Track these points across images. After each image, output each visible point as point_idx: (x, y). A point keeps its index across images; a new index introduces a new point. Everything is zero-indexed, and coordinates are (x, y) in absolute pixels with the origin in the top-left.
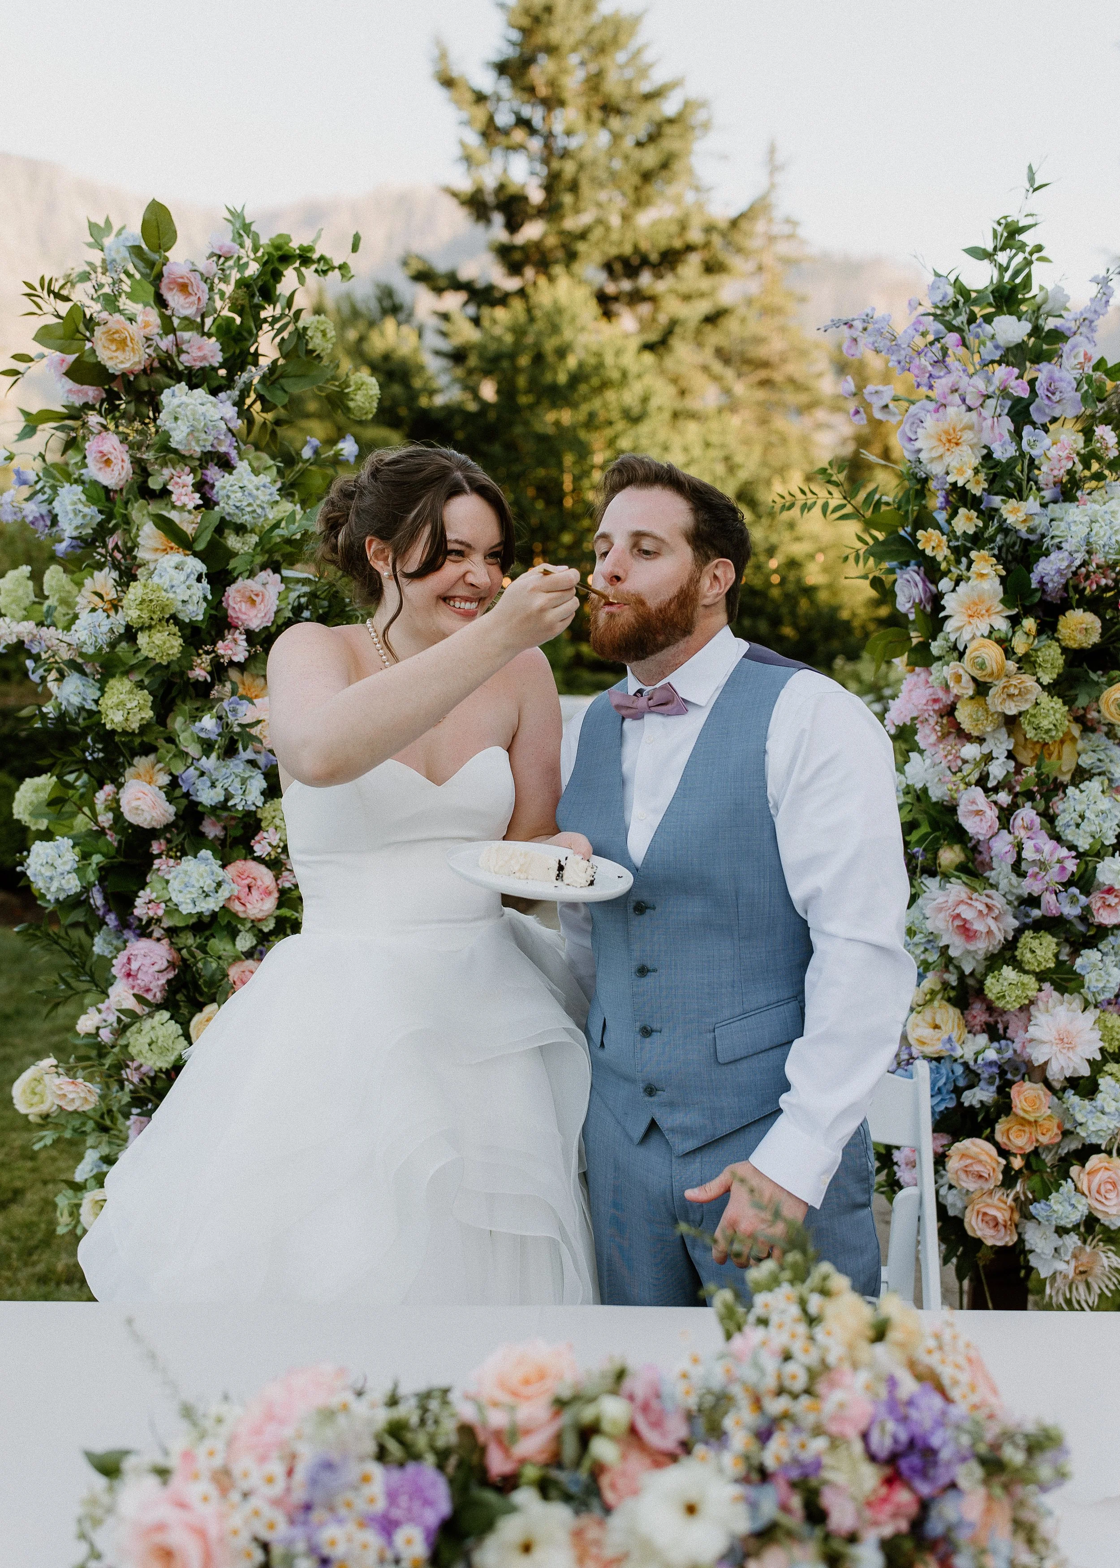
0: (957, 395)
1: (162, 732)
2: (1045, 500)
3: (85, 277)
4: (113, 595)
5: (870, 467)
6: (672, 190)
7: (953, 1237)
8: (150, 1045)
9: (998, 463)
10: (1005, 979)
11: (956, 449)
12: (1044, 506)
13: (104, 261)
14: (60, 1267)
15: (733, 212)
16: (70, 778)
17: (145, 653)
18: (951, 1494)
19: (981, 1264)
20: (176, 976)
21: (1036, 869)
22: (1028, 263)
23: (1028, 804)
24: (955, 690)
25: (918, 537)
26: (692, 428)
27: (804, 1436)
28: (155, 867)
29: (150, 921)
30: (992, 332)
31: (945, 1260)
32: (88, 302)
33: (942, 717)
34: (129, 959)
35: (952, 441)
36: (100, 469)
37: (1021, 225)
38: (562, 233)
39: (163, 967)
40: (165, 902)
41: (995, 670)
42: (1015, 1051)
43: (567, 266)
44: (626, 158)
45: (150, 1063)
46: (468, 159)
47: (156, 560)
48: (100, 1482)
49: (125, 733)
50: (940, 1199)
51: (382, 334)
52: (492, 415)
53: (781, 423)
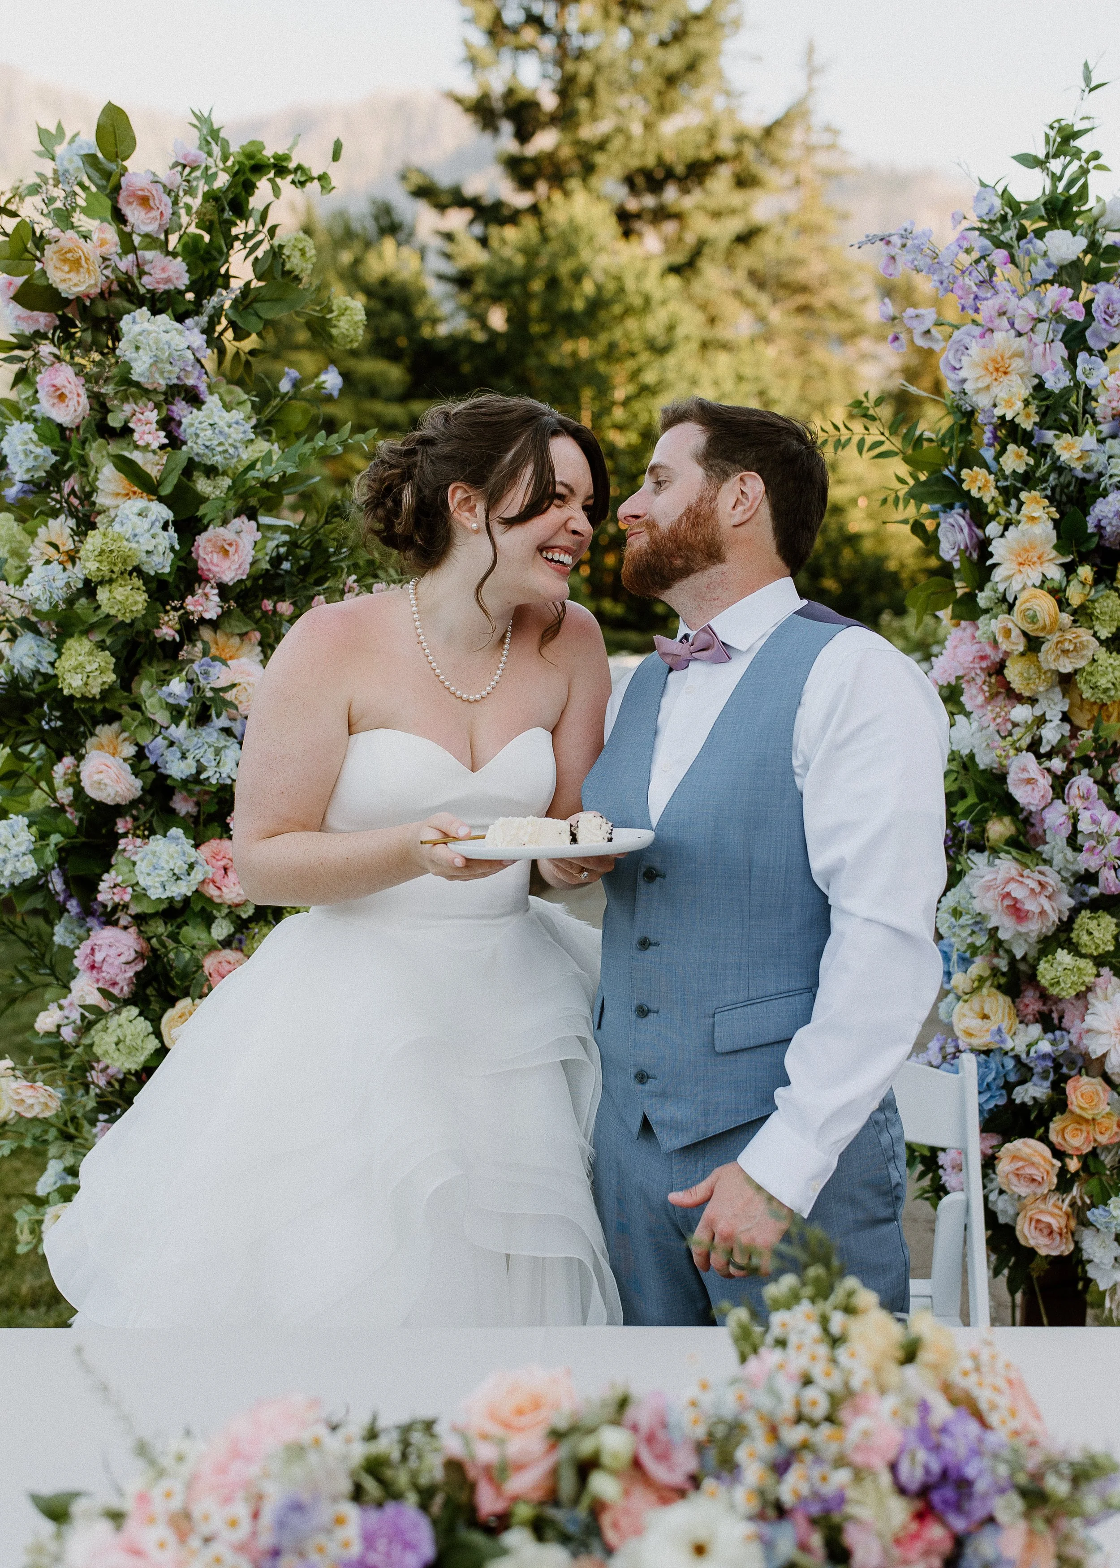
0: (1005, 318)
1: (126, 697)
2: (1103, 435)
3: (35, 190)
4: (70, 545)
5: (918, 401)
6: (699, 95)
7: (1004, 1247)
8: (117, 1044)
9: (1050, 394)
10: (1060, 964)
11: (1005, 379)
12: (1101, 441)
13: (55, 172)
14: (24, 1289)
15: (767, 119)
16: (25, 749)
17: (105, 609)
18: (989, 1529)
19: (1035, 1275)
20: (145, 968)
21: (1093, 843)
22: (1084, 172)
23: (1085, 772)
24: (1004, 646)
25: (963, 477)
26: (723, 359)
27: (826, 1468)
28: (120, 847)
29: (116, 907)
30: (1045, 248)
31: (996, 1272)
32: (37, 217)
33: (990, 675)
34: (93, 950)
35: (1000, 370)
36: (54, 404)
37: (1076, 129)
38: (577, 143)
39: (131, 958)
40: (132, 886)
41: (1048, 622)
42: (1071, 1043)
43: (584, 180)
44: (649, 59)
45: (117, 1064)
46: (473, 61)
47: (118, 506)
48: (47, 1527)
49: (84, 699)
50: (990, 1206)
51: (380, 256)
52: (501, 346)
53: (821, 353)
